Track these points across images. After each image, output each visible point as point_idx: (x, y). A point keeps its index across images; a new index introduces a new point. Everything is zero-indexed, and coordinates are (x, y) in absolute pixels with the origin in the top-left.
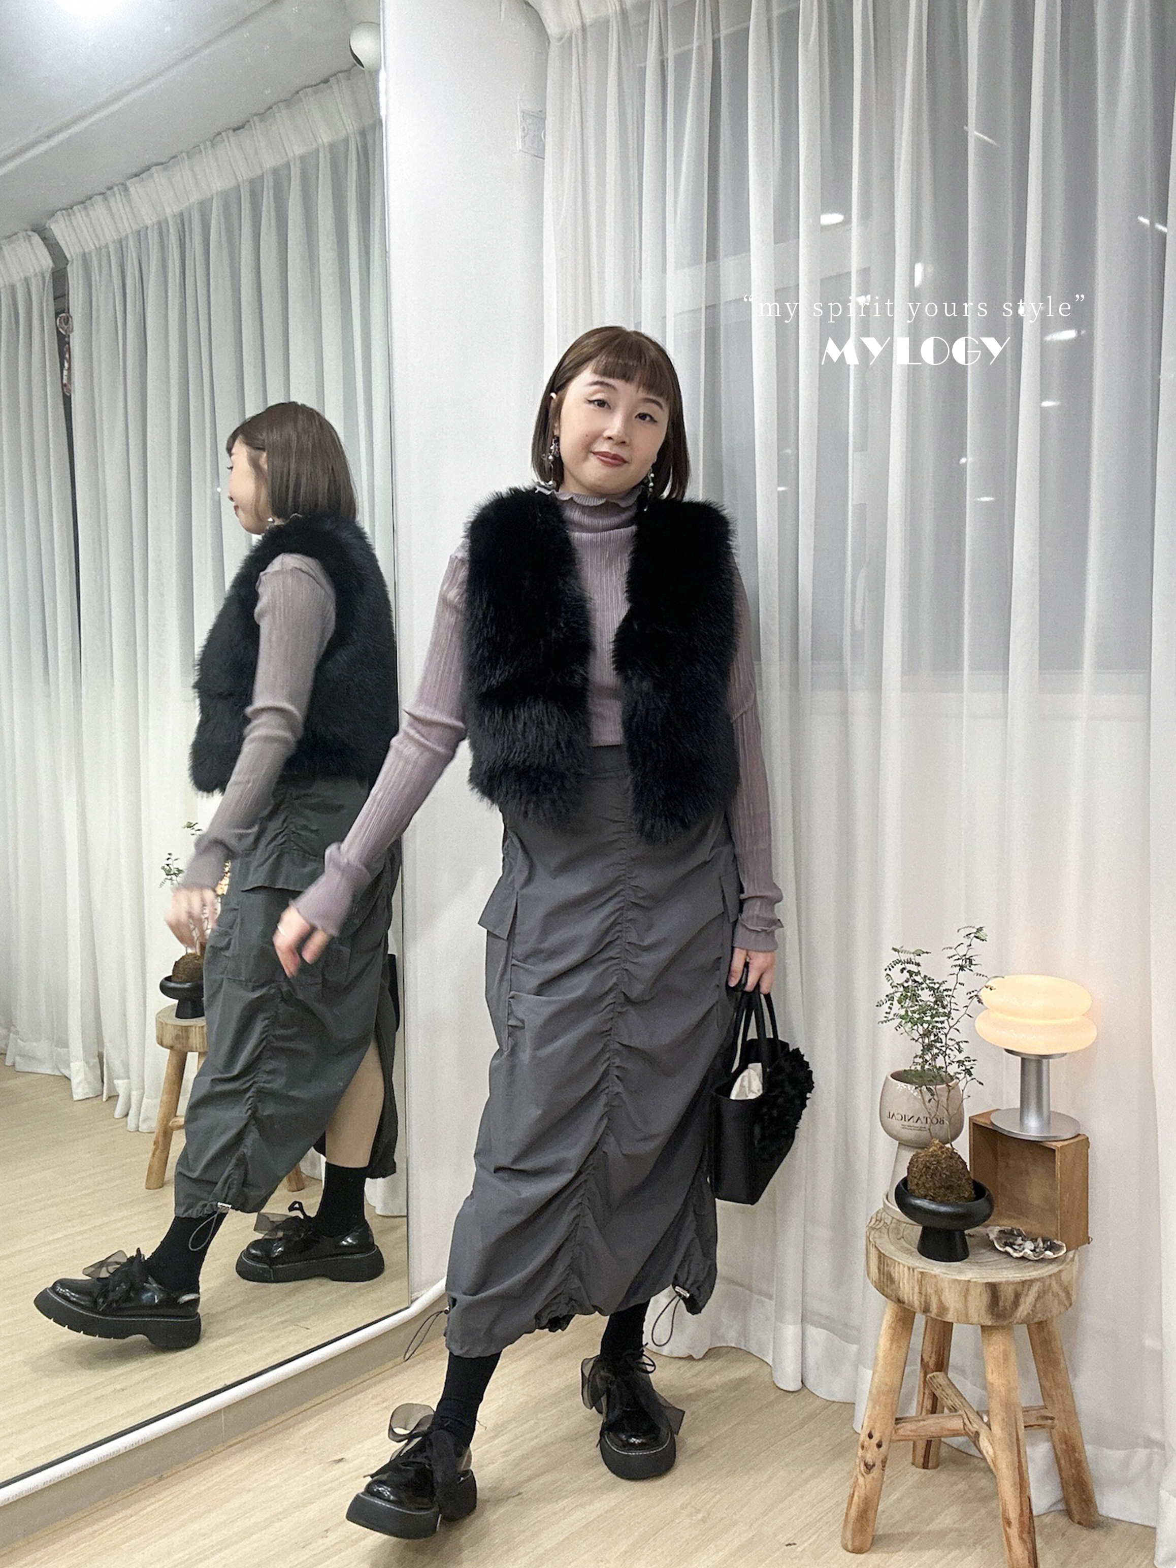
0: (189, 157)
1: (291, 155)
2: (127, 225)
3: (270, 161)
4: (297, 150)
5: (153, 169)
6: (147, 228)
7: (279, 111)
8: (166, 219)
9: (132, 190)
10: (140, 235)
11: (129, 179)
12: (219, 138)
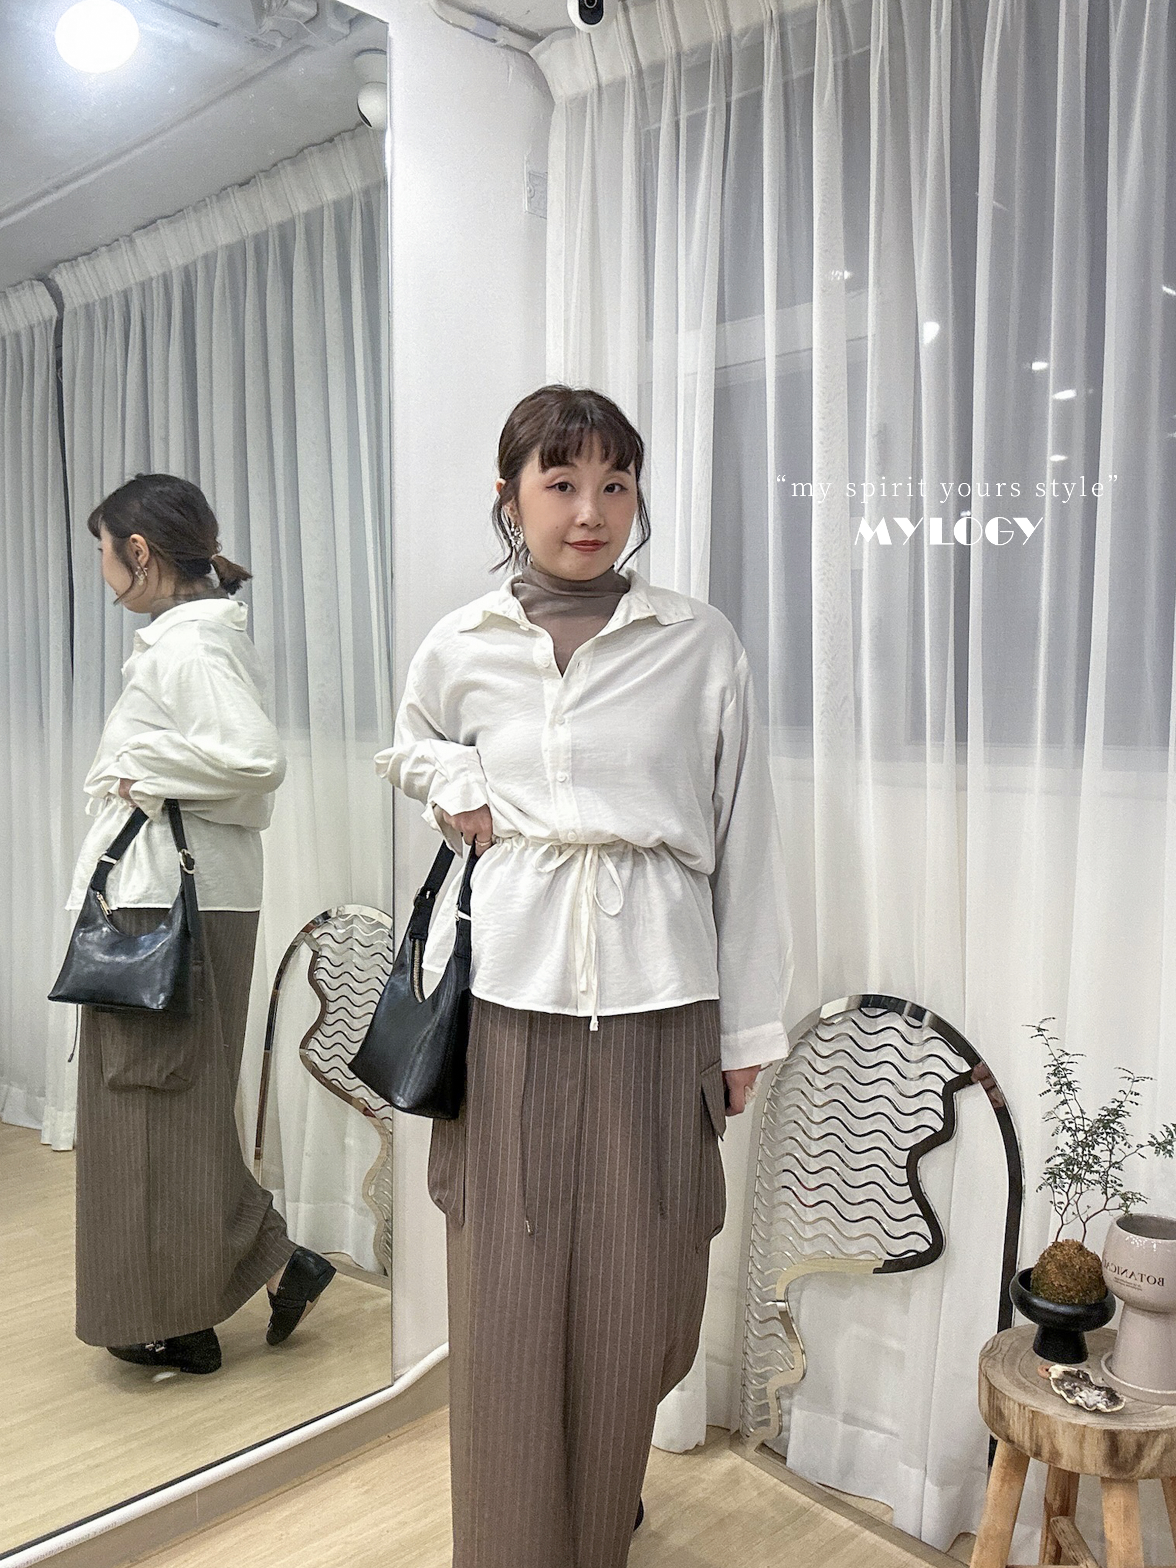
0: (195, 210)
1: (295, 212)
2: (131, 277)
3: (275, 216)
4: (302, 206)
5: (159, 221)
6: (151, 279)
7: (284, 167)
8: (171, 272)
9: (138, 241)
10: (145, 287)
11: (135, 231)
12: (224, 192)
